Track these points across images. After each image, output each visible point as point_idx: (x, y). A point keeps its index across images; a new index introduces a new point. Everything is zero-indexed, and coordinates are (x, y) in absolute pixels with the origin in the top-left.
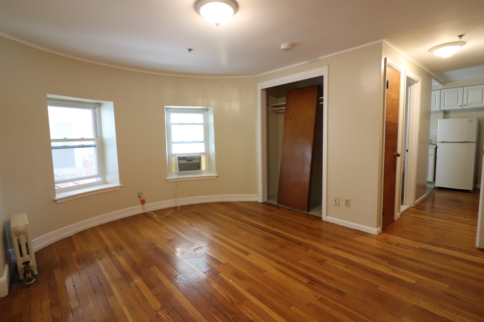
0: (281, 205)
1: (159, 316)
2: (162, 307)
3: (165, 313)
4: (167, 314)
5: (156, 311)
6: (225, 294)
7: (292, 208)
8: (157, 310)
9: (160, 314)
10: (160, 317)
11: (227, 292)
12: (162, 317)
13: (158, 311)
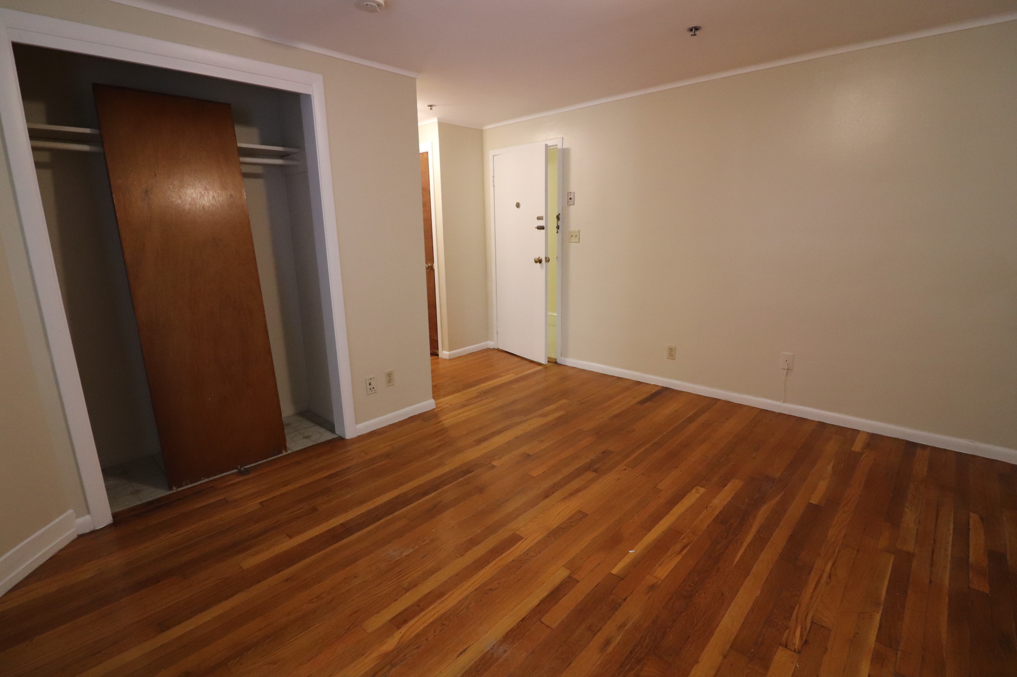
0: (191, 483)
1: (803, 641)
2: (780, 647)
3: (789, 635)
4: (787, 631)
5: (799, 652)
6: (673, 556)
7: (239, 467)
8: (795, 651)
9: (797, 641)
10: (804, 638)
11: (669, 553)
12: (801, 636)
13: (795, 648)
